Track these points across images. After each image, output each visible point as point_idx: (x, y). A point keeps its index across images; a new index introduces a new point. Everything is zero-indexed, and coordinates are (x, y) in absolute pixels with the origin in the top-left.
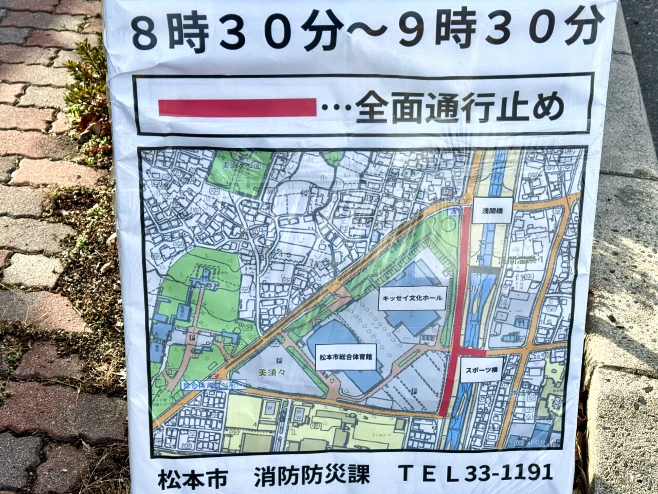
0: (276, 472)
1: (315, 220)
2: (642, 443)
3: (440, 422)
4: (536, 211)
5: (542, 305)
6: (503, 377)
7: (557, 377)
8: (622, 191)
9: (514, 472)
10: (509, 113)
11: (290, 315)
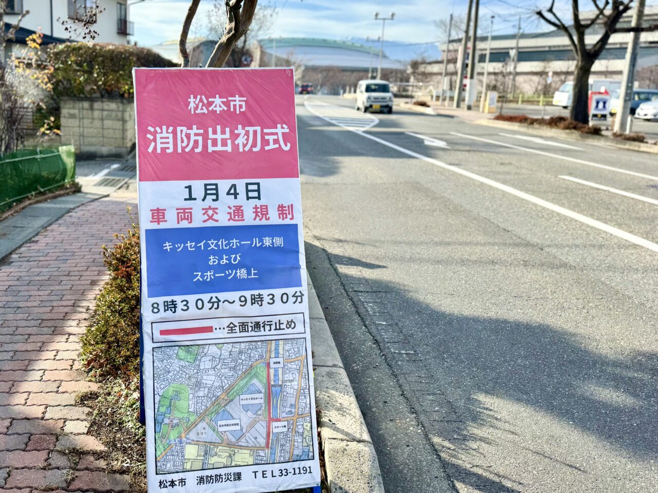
0: (205, 478)
1: (214, 370)
2: (347, 466)
3: (267, 451)
4: (292, 362)
5: (299, 399)
6: (288, 430)
7: (308, 428)
8: (328, 373)
9: (297, 471)
10: (278, 328)
11: (207, 409)
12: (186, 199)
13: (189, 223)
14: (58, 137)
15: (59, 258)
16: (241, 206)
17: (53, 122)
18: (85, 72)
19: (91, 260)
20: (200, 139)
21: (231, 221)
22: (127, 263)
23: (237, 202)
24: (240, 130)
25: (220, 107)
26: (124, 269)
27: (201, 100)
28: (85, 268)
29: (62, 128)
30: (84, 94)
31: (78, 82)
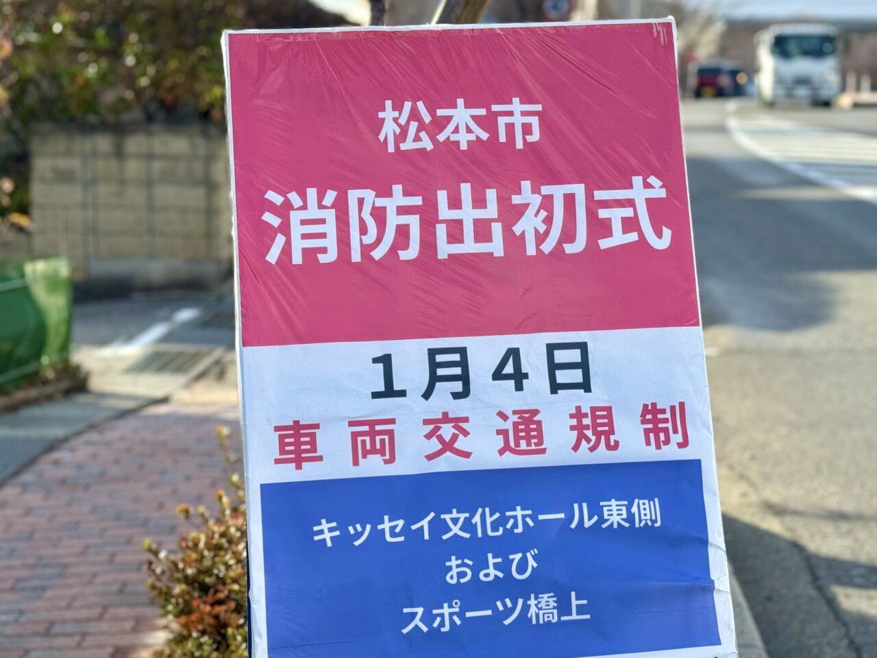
12: (376, 395)
13: (386, 462)
14: (22, 239)
15: (21, 585)
16: (536, 412)
17: (11, 195)
18: (99, 53)
19: (115, 588)
20: (414, 222)
21: (508, 453)
22: (216, 591)
23: (524, 400)
24: (526, 195)
25: (469, 130)
26: (208, 608)
27: (415, 115)
28: (95, 612)
29: (35, 212)
30: (96, 112)
31: (80, 80)
